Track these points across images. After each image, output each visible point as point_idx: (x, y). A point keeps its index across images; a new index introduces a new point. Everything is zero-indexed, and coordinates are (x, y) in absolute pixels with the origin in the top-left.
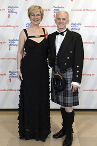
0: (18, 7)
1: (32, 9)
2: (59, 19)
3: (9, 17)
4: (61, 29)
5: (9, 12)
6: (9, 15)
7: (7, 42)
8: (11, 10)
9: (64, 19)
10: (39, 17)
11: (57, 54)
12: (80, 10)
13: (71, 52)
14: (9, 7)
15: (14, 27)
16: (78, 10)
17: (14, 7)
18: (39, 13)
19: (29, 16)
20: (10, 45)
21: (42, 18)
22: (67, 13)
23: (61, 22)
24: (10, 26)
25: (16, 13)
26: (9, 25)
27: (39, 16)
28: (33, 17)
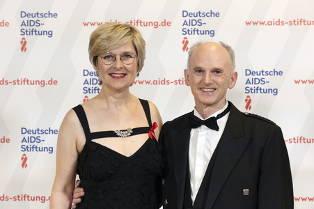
0: (55, 15)
1: (104, 36)
2: (200, 71)
3: (23, 48)
4: (209, 105)
5: (24, 32)
6: (24, 44)
7: (17, 139)
8: (32, 25)
9: (217, 71)
10: (130, 63)
11: (194, 198)
12: (279, 23)
13: (246, 191)
14: (23, 14)
15: (43, 84)
16: (270, 23)
17: (43, 16)
18: (130, 49)
19: (95, 60)
20: (24, 149)
21: (139, 66)
22: (228, 48)
23: (207, 80)
24: (26, 81)
25: (50, 34)
26: (21, 77)
27: (131, 60)
28: (106, 64)
